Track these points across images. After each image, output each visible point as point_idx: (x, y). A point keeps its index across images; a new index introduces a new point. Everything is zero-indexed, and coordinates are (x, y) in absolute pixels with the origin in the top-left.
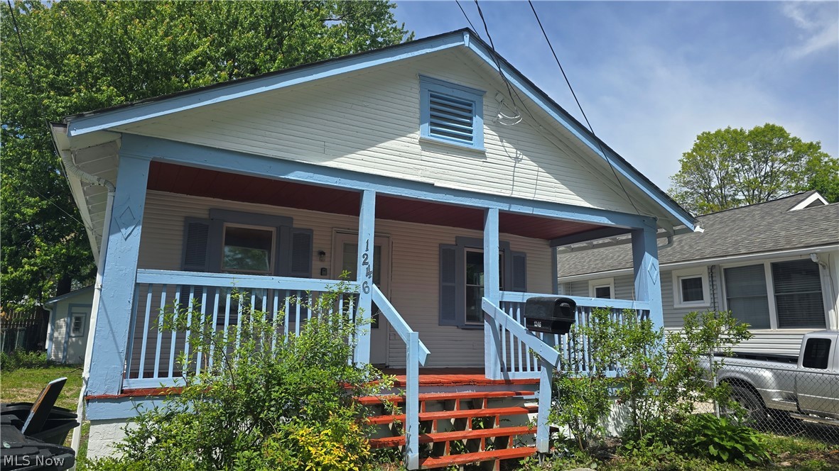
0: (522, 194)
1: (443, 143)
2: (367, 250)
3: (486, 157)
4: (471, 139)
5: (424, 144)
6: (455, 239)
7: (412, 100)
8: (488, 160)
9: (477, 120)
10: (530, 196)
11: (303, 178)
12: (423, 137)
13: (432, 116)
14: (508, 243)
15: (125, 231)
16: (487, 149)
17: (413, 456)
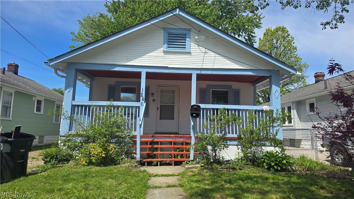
0: (207, 66)
1: (172, 51)
2: (142, 92)
3: (191, 54)
4: (185, 48)
5: (165, 52)
6: (206, 86)
8: (192, 55)
10: (211, 67)
11: (120, 69)
12: (164, 50)
13: (168, 42)
14: (231, 86)
15: (68, 90)
16: (192, 51)
17: (138, 156)
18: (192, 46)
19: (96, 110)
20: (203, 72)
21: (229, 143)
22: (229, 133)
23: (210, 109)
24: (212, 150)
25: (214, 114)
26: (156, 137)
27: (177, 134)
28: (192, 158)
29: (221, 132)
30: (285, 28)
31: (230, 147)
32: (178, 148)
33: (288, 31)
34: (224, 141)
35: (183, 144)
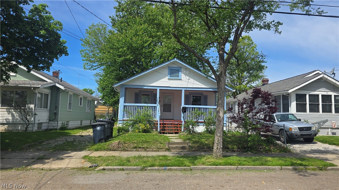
0: (189, 86)
1: (172, 79)
2: (158, 99)
3: (182, 80)
4: (179, 77)
5: (168, 79)
6: (189, 93)
7: (167, 71)
9: (180, 73)
10: (191, 87)
13: (170, 74)
14: (203, 93)
15: (122, 98)
16: (182, 78)
17: (159, 130)
18: (182, 76)
19: (137, 108)
20: (188, 89)
21: (200, 124)
22: (200, 119)
23: (191, 108)
24: (192, 128)
25: (193, 110)
26: (165, 121)
27: (173, 120)
28: (182, 130)
29: (196, 119)
30: (250, 37)
31: (200, 126)
32: (176, 126)
33: (252, 40)
34: (197, 123)
35: (177, 125)
